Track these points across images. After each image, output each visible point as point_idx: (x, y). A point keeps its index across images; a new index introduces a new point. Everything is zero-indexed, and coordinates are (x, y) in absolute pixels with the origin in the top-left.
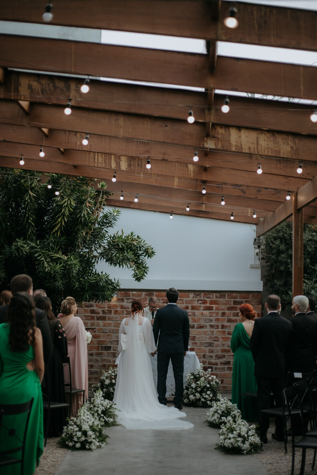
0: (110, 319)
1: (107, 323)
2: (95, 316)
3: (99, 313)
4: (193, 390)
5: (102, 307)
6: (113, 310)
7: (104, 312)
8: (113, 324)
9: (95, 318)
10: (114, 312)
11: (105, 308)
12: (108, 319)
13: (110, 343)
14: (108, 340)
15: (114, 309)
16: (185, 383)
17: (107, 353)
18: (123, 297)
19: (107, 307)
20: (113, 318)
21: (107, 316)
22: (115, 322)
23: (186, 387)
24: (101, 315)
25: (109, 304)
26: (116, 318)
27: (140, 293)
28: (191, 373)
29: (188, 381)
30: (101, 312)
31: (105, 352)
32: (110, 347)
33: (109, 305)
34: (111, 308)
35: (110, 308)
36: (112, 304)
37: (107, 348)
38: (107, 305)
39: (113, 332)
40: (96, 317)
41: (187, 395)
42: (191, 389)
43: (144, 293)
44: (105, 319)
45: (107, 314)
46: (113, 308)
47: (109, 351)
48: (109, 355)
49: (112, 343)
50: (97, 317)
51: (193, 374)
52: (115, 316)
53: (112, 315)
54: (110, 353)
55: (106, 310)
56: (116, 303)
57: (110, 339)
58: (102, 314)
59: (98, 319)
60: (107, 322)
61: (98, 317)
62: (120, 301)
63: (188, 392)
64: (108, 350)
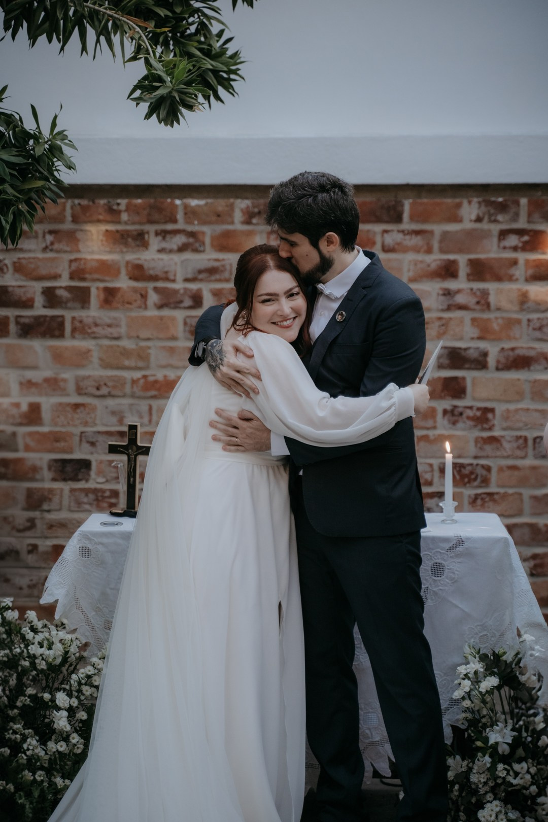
0: (80, 330)
1: (66, 348)
2: (12, 320)
3: (28, 304)
4: (500, 766)
5: (43, 272)
6: (98, 288)
7: (52, 299)
8: (95, 356)
9: (13, 327)
10: (102, 296)
11: (56, 277)
12: (74, 330)
13: (86, 446)
14: (77, 431)
15: (102, 285)
16: (447, 709)
17: (72, 491)
18: (141, 223)
19: (66, 275)
20: (96, 325)
21: (68, 315)
22: (106, 342)
23: (454, 728)
24: (39, 310)
25: (76, 260)
26: (109, 326)
27: (221, 204)
28: (483, 658)
29: (467, 703)
30: (39, 300)
31: (62, 490)
32: (85, 465)
33: (74, 266)
34: (87, 276)
35: (83, 279)
36: (89, 257)
37: (69, 468)
38: (66, 265)
39: (98, 393)
40: (17, 323)
41: (461, 790)
42: (487, 759)
43: (242, 204)
44: (57, 333)
45: (69, 305)
46: (96, 276)
47: (81, 485)
48: (79, 503)
49: (93, 444)
50: (22, 320)
51: (497, 657)
52: (105, 316)
53: (94, 312)
54: (87, 491)
55: (60, 287)
56: (110, 252)
57: (86, 424)
58: (44, 307)
59: (28, 330)
60: (68, 343)
61: (27, 321)
62: (126, 244)
63: (470, 770)
64: (75, 479)
